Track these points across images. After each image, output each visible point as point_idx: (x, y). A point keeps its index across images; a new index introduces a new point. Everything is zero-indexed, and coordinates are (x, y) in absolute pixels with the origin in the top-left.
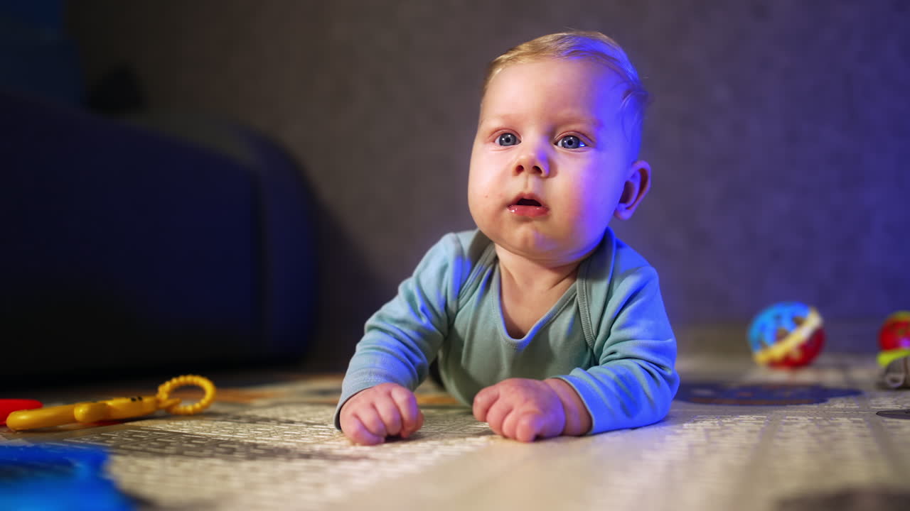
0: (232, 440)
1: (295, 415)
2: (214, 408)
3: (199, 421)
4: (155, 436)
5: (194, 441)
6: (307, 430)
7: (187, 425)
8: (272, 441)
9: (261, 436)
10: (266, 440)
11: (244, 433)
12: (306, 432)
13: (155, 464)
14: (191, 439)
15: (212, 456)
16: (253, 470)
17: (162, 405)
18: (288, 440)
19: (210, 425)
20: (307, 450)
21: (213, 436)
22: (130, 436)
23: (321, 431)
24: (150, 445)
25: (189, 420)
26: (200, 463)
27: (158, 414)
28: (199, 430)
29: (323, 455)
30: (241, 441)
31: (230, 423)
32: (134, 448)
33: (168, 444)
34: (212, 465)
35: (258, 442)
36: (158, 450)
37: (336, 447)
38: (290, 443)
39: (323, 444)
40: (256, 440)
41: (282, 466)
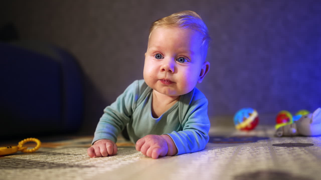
0: (45, 161)
1: (71, 152)
2: (40, 150)
3: (33, 155)
4: (15, 161)
5: (30, 163)
6: (74, 157)
7: (29, 156)
8: (60, 161)
9: (56, 160)
10: (58, 161)
11: (50, 159)
12: (73, 158)
13: (12, 172)
14: (29, 162)
15: (36, 168)
16: (50, 172)
17: (19, 149)
18: (66, 161)
19: (38, 156)
20: (72, 164)
21: (38, 160)
22: (5, 161)
23: (79, 157)
24: (12, 165)
25: (30, 155)
26: (30, 171)
27: (18, 152)
28: (33, 158)
29: (78, 166)
30: (48, 162)
31: (45, 155)
32: (6, 166)
33: (19, 164)
34: (35, 171)
35: (55, 162)
36: (15, 166)
37: (84, 163)
38: (66, 162)
39: (79, 162)
40: (54, 161)
41: (62, 170)
